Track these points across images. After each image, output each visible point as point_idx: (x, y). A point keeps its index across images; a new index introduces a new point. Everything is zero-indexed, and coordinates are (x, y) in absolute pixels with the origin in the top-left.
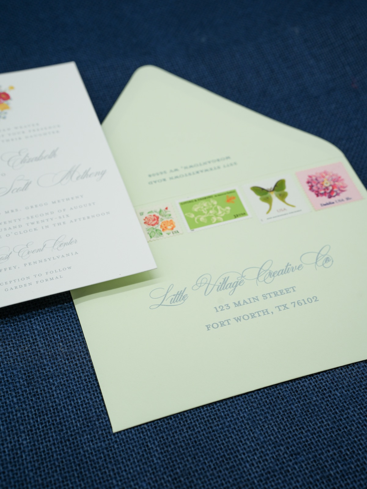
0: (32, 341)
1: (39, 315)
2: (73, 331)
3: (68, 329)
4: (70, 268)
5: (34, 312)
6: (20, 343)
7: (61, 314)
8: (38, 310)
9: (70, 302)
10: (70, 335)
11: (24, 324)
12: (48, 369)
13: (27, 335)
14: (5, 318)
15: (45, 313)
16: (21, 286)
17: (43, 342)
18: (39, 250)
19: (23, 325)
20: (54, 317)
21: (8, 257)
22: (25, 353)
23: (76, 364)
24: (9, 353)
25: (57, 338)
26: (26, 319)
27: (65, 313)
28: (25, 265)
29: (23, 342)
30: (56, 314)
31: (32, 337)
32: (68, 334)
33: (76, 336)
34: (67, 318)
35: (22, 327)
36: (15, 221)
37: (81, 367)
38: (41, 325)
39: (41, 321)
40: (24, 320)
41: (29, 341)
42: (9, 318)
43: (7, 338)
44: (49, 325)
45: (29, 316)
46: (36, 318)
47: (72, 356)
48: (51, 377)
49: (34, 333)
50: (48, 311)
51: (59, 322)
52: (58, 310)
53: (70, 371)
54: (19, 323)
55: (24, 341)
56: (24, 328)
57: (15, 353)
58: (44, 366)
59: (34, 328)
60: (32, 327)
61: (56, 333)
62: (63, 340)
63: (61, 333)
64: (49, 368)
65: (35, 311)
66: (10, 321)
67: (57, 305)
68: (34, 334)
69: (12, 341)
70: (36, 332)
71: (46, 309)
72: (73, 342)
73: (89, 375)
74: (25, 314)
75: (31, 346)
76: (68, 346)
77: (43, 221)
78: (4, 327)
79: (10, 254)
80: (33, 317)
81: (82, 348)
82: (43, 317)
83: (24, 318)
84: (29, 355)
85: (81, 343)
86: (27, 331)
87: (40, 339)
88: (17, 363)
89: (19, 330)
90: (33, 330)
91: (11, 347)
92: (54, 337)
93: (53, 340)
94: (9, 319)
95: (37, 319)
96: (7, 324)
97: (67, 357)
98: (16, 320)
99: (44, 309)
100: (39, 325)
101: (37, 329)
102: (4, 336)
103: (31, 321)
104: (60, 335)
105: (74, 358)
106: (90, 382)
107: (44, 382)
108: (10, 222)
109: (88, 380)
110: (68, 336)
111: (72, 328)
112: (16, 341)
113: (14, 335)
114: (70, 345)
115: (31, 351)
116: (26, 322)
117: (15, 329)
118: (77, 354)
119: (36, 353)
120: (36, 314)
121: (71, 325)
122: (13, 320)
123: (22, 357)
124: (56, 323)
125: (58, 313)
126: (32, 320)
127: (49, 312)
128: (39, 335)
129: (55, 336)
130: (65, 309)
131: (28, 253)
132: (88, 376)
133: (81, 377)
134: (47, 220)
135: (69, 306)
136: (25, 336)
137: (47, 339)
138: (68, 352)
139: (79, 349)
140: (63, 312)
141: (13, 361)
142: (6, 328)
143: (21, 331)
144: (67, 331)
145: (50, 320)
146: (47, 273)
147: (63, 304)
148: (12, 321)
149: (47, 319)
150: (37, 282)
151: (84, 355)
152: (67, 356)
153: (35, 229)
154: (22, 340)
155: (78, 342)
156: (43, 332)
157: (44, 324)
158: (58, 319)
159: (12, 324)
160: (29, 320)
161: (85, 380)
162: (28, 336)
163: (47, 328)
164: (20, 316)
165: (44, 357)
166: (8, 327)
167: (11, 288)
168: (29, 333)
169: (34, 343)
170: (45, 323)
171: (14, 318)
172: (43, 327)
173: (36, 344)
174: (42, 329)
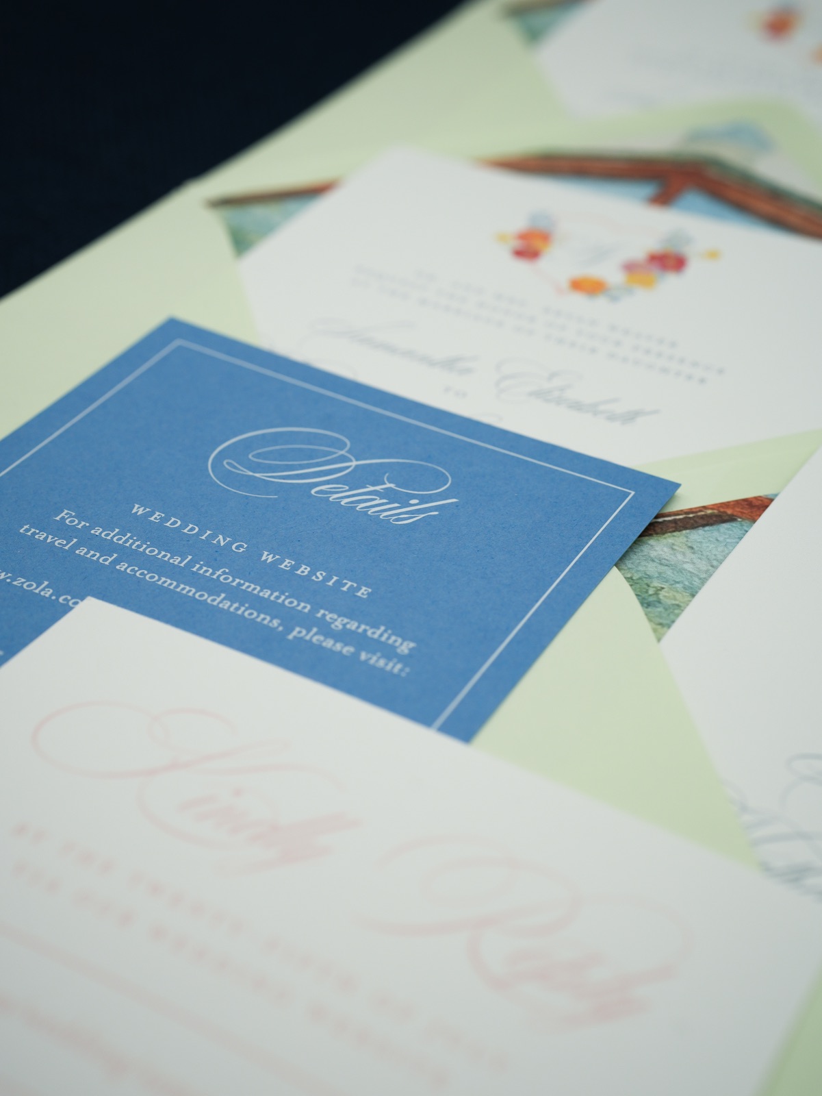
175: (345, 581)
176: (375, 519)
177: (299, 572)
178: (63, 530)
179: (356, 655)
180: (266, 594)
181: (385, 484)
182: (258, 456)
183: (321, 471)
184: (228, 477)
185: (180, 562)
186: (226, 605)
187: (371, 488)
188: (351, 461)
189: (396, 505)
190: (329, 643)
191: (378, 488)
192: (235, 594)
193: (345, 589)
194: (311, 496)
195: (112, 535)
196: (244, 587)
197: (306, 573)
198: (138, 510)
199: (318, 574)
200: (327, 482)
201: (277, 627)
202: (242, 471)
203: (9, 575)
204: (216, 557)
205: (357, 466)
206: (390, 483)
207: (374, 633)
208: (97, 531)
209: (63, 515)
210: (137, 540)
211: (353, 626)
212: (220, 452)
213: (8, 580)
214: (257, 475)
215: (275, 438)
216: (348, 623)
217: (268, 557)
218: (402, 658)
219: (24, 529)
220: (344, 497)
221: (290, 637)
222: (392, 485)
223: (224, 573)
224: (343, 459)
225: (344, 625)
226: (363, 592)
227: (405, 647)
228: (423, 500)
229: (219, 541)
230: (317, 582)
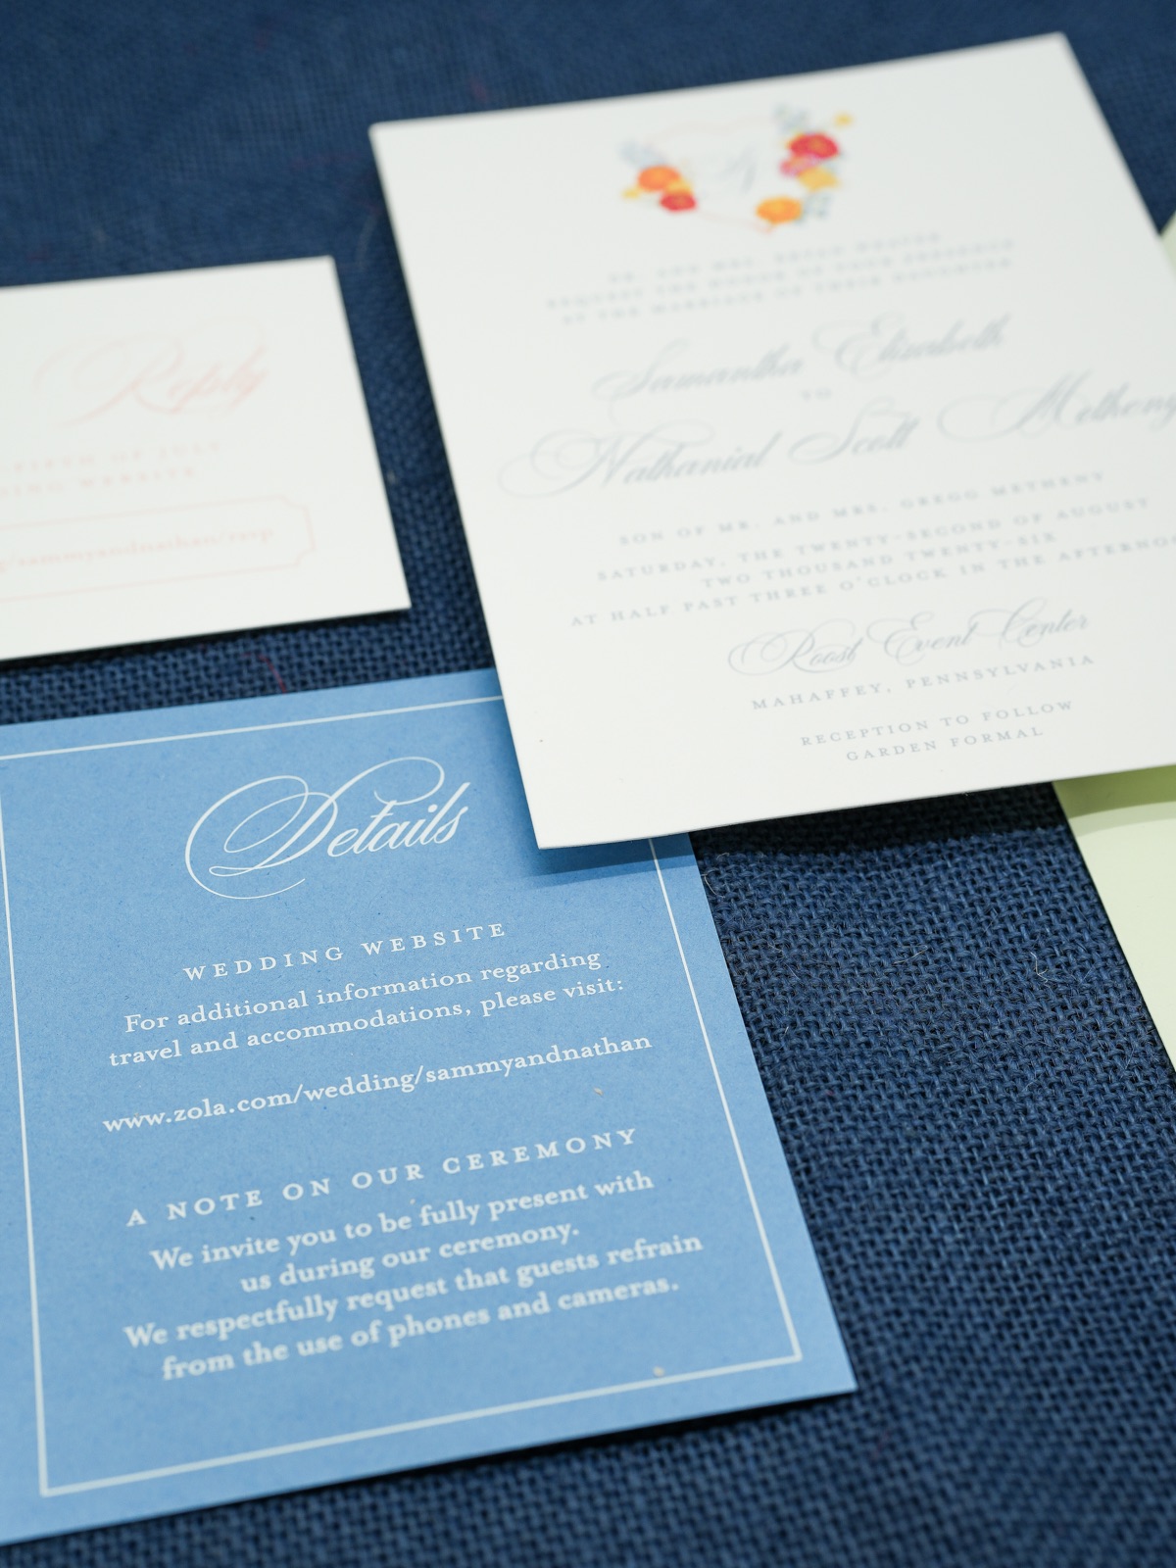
0: (931, 935)
1: (951, 857)
2: (1074, 920)
3: (1057, 911)
4: (1066, 706)
5: (933, 846)
6: (893, 936)
7: (1026, 861)
8: (945, 841)
9: (1055, 825)
10: (1066, 932)
11: (901, 879)
12: (997, 1029)
13: (915, 913)
14: (837, 854)
15: (972, 853)
16: (900, 750)
17: (971, 942)
18: (954, 641)
19: (897, 881)
20: (1002, 868)
21: (850, 654)
22: (912, 969)
23: (1095, 1027)
24: (863, 962)
25: (1018, 933)
26: (908, 865)
27: (1041, 858)
28: (910, 683)
29: (901, 935)
30: (1009, 858)
31: (931, 922)
32: (1058, 926)
33: (1087, 937)
34: (1048, 876)
35: (894, 887)
36: (868, 541)
37: (1113, 1036)
38: (960, 889)
39: (959, 875)
40: (899, 867)
41: (923, 932)
42: (849, 853)
43: (851, 916)
44: (989, 890)
45: (916, 855)
46: (939, 863)
47: (1078, 998)
48: (1012, 1054)
49: (937, 910)
50: (980, 845)
51: (1022, 884)
52: (1015, 848)
53: (1074, 1044)
54: (883, 875)
55: (906, 933)
56: (901, 889)
57: (881, 965)
58: (984, 1016)
59: (935, 896)
60: (929, 892)
61: (1013, 919)
62: (1041, 944)
63: (1031, 919)
64: (1002, 1027)
65: (935, 840)
66: (852, 863)
67: (1010, 831)
68: (937, 914)
69: (865, 925)
70: (944, 908)
71: (974, 840)
72: (1075, 952)
73: (1146, 1066)
74: (901, 846)
75: (930, 950)
76: (1058, 966)
77: (962, 549)
78: (836, 880)
79: (856, 646)
80: (930, 861)
81: (1113, 978)
82: (965, 863)
83: (900, 858)
84: (926, 976)
85: (1105, 959)
86: (914, 902)
87: (958, 933)
88: (891, 997)
89: (887, 897)
90: (934, 900)
91: (864, 944)
92: (1006, 930)
93: (1004, 939)
94: (848, 857)
95: (945, 867)
96: (844, 871)
97: (1060, 1000)
98: (872, 862)
99: (967, 836)
100: (952, 886)
101: (945, 899)
102: (838, 906)
103: (923, 873)
104: (1027, 928)
105: (1085, 1005)
106: (1150, 1087)
107: (988, 1067)
108: (852, 543)
109: (1142, 1082)
110: (1056, 934)
111: (1070, 910)
112: (879, 927)
113: (870, 907)
114: (1068, 964)
115: (932, 966)
116: (907, 874)
117: (873, 890)
118: (1093, 993)
119: (951, 974)
120: (939, 851)
121: (1065, 900)
122: (864, 862)
123: (905, 978)
124: (1010, 886)
125: (1018, 856)
126: (927, 867)
127: (985, 851)
128: (953, 918)
129: (1011, 928)
130: (1040, 845)
131: (919, 646)
132: (1140, 1068)
133: (1115, 1068)
134: (979, 546)
135: (1054, 838)
136: (907, 915)
137: (984, 936)
138: (1063, 984)
139: (1100, 980)
140: (1033, 855)
141: (876, 988)
142: (842, 883)
143: (894, 899)
144: (1053, 916)
145: (988, 874)
146: (986, 716)
147: (1033, 828)
148: (859, 865)
149: (980, 871)
150: (954, 742)
151: (1122, 1000)
152: (1060, 996)
153: (937, 574)
154: (897, 929)
155: (1095, 955)
156: (968, 910)
157: (969, 887)
158: (1017, 875)
159: (861, 875)
160: (915, 868)
161: (1134, 1080)
162: (919, 919)
163: (982, 901)
164: (887, 853)
165: (979, 990)
166: (849, 880)
167: (868, 753)
168: (919, 908)
169: (939, 941)
170: (973, 882)
171: (867, 855)
172: (966, 894)
173: (947, 945)
174: (963, 900)
175: (468, 930)
176: (418, 849)
177: (417, 946)
178: (150, 1040)
179: (561, 995)
180: (414, 986)
181: (384, 806)
182: (233, 844)
183: (311, 827)
184: (231, 885)
185: (300, 1003)
186: (393, 1020)
187: (379, 818)
188: (327, 799)
189: (421, 822)
190: (526, 1000)
191: (384, 813)
192: (391, 1004)
193: (476, 937)
194: (333, 860)
195: (201, 1015)
196: (388, 992)
197: (425, 943)
198: (195, 974)
199: (435, 936)
200: (331, 836)
201: (464, 1012)
202: (239, 871)
203: (162, 1115)
204: (324, 976)
205: (338, 800)
206: (389, 801)
207: (553, 964)
208: (183, 1020)
209: (130, 1023)
210: (232, 1007)
211: (526, 970)
212: (191, 862)
213: (169, 1120)
214: (258, 867)
215: (226, 817)
216: (518, 970)
217: (372, 948)
218: (603, 974)
219: (113, 1061)
220: (364, 841)
221: (486, 1015)
222: (393, 803)
223: (353, 989)
224: (315, 803)
225: (518, 972)
226: (495, 930)
227: (593, 962)
228: (440, 799)
229: (308, 960)
230: (445, 946)
